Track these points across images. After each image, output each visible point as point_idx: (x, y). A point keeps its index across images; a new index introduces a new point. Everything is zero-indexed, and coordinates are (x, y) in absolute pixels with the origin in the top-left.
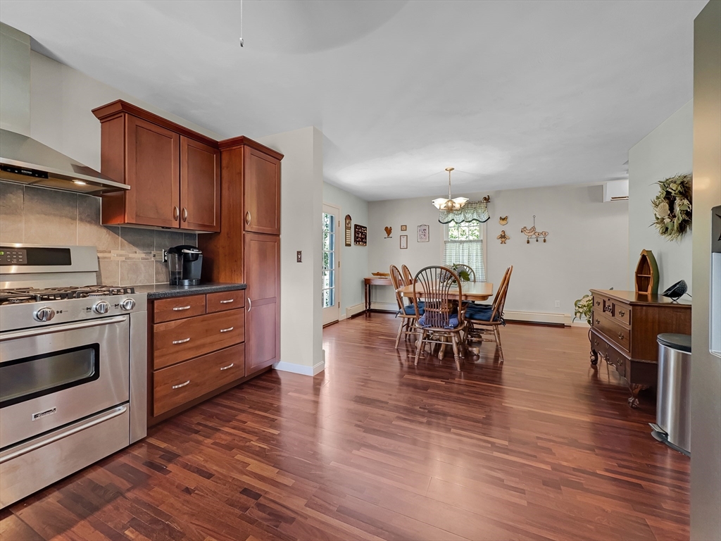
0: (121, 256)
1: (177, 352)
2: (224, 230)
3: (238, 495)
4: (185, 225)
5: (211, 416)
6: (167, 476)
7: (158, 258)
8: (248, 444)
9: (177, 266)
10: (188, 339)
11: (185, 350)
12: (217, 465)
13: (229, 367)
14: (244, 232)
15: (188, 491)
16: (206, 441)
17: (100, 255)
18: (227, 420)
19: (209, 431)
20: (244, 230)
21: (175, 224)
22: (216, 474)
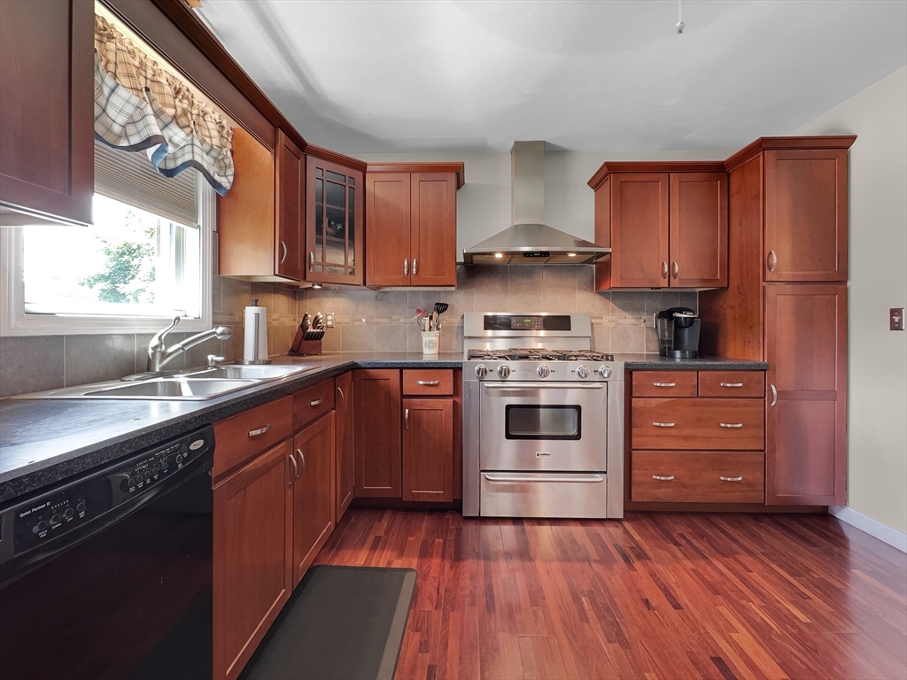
0: (612, 321)
1: (659, 436)
2: (734, 283)
3: (708, 658)
4: (675, 283)
5: (702, 536)
6: (631, 572)
7: (648, 324)
8: (744, 602)
9: (666, 334)
10: (673, 425)
11: (668, 436)
12: (690, 600)
13: (735, 479)
14: (764, 284)
15: (647, 602)
16: (684, 562)
17: (594, 321)
18: (723, 553)
19: (693, 552)
20: (764, 281)
21: (664, 283)
22: (686, 610)
